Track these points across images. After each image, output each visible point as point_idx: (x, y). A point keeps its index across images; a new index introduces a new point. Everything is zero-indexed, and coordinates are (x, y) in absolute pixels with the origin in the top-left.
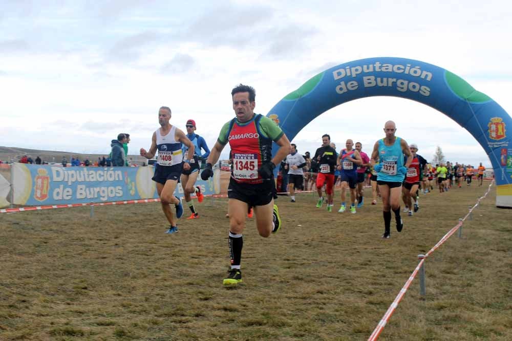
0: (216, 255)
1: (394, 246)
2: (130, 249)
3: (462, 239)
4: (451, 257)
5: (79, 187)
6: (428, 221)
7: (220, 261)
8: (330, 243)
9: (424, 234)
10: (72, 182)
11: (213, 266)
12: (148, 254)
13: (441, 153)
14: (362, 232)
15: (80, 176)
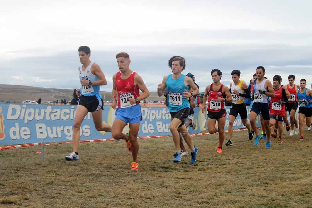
5: (158, 123)
10: (152, 119)
15: (159, 115)
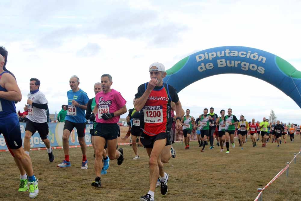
0: (112, 187)
1: (240, 182)
2: (50, 183)
3: (289, 177)
4: (281, 190)
6: (265, 164)
7: (115, 192)
8: (194, 179)
9: (261, 173)
11: (110, 195)
12: (63, 186)
13: (274, 114)
14: (217, 171)
